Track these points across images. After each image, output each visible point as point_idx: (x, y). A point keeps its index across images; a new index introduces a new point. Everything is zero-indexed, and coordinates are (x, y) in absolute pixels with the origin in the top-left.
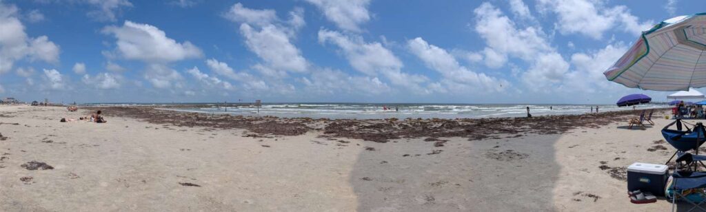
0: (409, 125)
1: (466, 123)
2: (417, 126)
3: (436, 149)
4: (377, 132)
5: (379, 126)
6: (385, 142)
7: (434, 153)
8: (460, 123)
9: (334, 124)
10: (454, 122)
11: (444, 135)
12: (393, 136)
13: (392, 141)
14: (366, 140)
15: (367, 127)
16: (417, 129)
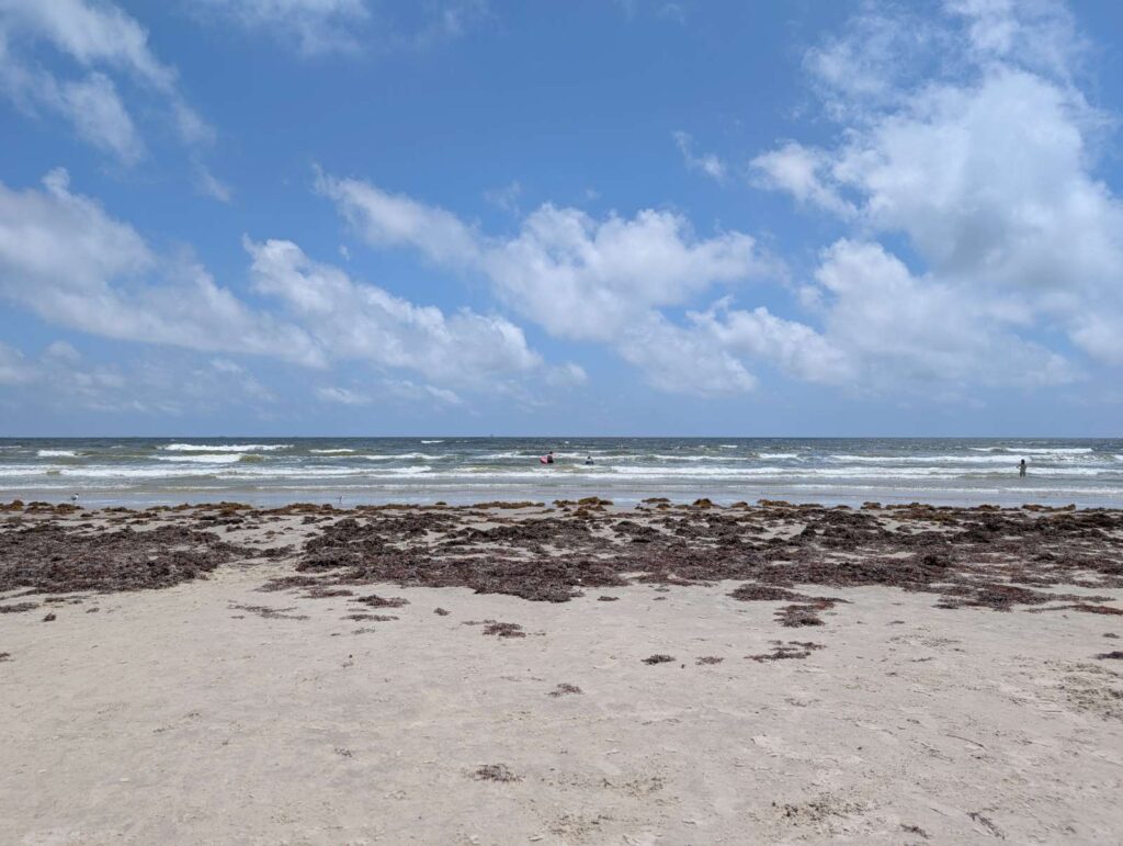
0: (660, 527)
1: (918, 528)
2: (694, 534)
3: (788, 635)
4: (525, 555)
5: (533, 532)
6: (565, 599)
7: (780, 656)
8: (892, 526)
9: (349, 527)
10: (859, 520)
11: (819, 575)
12: (593, 575)
13: (592, 593)
14: (481, 590)
15: (486, 536)
16: (696, 546)
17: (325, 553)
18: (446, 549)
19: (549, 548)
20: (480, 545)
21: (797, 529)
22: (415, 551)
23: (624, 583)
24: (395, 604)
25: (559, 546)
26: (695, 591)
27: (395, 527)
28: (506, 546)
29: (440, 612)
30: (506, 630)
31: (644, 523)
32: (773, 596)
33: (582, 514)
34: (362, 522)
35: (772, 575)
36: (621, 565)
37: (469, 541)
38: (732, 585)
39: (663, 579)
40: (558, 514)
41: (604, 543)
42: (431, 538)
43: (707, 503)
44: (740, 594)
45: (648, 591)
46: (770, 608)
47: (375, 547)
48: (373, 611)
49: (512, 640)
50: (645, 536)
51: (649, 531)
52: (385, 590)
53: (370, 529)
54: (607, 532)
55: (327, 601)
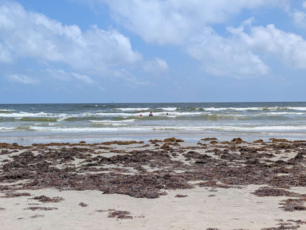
0: (211, 154)
2: (232, 158)
3: (287, 216)
5: (137, 158)
6: (156, 196)
7: (283, 228)
9: (28, 156)
12: (173, 183)
13: (172, 193)
14: (106, 192)
15: (109, 160)
16: (233, 165)
17: (14, 172)
18: (86, 168)
19: (146, 167)
20: (106, 166)
21: (292, 155)
22: (67, 170)
23: (190, 187)
24: (56, 200)
25: (152, 166)
26: (232, 191)
27: (56, 156)
28: (121, 166)
29: (82, 205)
30: (121, 215)
31: (202, 152)
32: (278, 193)
33: (165, 147)
34: (36, 153)
35: (278, 181)
36: (188, 176)
37: (99, 164)
38: (254, 187)
39: (214, 184)
40: (152, 147)
41: (179, 164)
42: (77, 162)
43: (239, 140)
44: (258, 193)
45: (205, 191)
46: (276, 201)
47: (43, 168)
48: (42, 205)
49: (125, 221)
50: (203, 160)
51: (205, 157)
52: (50, 192)
53: (40, 157)
54: (180, 158)
55: (16, 199)
